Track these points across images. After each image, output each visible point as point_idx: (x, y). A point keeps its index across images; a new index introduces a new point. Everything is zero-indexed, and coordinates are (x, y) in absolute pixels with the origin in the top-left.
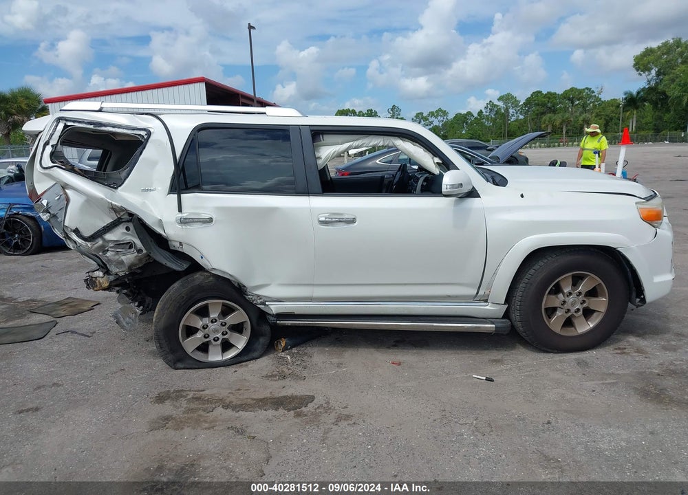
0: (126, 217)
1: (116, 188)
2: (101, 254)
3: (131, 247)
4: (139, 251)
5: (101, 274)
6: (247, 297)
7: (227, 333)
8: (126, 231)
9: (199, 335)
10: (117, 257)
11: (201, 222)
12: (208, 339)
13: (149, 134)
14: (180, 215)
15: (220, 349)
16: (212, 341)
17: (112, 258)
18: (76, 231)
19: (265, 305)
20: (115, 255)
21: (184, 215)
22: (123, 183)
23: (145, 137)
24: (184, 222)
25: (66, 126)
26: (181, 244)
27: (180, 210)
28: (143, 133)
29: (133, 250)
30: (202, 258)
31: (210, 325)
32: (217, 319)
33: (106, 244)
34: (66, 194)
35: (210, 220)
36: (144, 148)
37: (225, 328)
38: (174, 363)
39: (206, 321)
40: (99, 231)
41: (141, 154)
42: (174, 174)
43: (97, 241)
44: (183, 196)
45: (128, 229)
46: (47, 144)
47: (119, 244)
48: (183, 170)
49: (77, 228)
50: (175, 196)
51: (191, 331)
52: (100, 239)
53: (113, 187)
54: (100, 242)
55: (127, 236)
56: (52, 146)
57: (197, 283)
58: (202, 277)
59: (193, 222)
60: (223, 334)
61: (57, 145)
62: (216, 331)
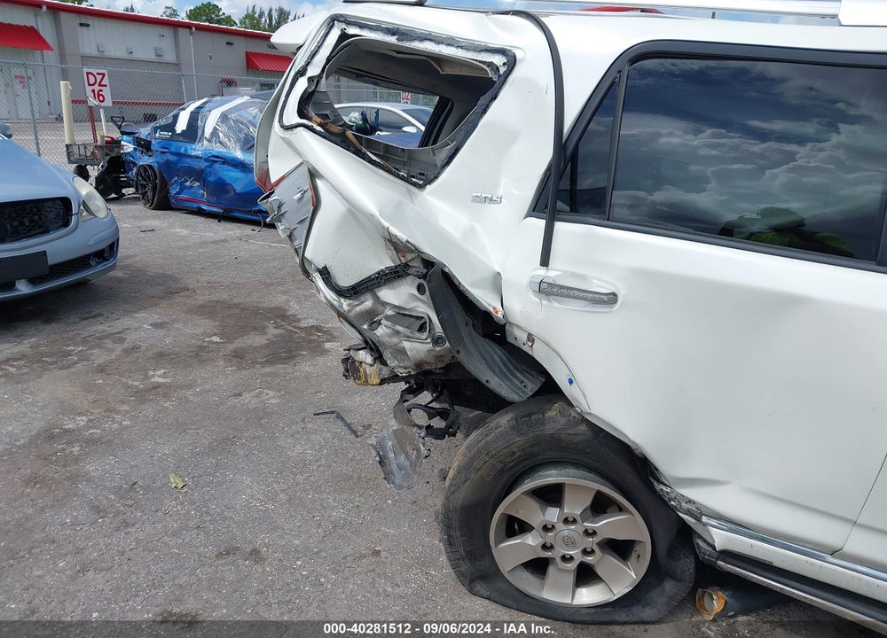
0: (418, 266)
1: (421, 187)
2: (365, 327)
3: (422, 329)
4: (437, 341)
5: (369, 359)
6: (659, 487)
7: (593, 552)
8: (416, 293)
9: (531, 540)
10: (395, 340)
11: (586, 299)
12: (548, 554)
13: (512, 63)
14: (542, 272)
15: (571, 579)
16: (558, 560)
17: (386, 339)
18: (325, 273)
19: (699, 520)
20: (390, 336)
21: (552, 274)
22: (436, 177)
23: (502, 70)
24: (547, 290)
26: (531, 338)
27: (545, 262)
28: (498, 60)
29: (425, 335)
30: (571, 382)
31: (560, 526)
32: (579, 519)
33: (380, 308)
34: (315, 189)
35: (612, 298)
36: (494, 98)
37: (590, 542)
38: (472, 581)
39: (553, 514)
40: (369, 279)
41: (485, 111)
42: (549, 169)
43: (362, 298)
44: (561, 227)
45: (420, 289)
46: (301, 73)
47: (402, 315)
48: (574, 158)
49: (325, 268)
50: (541, 223)
51: (515, 527)
52: (368, 296)
53: (414, 184)
54: (368, 303)
55: (419, 304)
56: (310, 79)
57: (549, 429)
58: (563, 421)
59: (568, 296)
60: (585, 552)
61: (320, 77)
62: (570, 543)
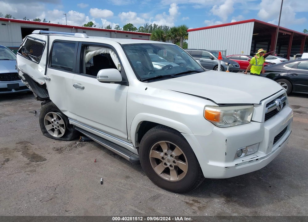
25: (28, 39)
